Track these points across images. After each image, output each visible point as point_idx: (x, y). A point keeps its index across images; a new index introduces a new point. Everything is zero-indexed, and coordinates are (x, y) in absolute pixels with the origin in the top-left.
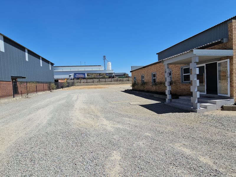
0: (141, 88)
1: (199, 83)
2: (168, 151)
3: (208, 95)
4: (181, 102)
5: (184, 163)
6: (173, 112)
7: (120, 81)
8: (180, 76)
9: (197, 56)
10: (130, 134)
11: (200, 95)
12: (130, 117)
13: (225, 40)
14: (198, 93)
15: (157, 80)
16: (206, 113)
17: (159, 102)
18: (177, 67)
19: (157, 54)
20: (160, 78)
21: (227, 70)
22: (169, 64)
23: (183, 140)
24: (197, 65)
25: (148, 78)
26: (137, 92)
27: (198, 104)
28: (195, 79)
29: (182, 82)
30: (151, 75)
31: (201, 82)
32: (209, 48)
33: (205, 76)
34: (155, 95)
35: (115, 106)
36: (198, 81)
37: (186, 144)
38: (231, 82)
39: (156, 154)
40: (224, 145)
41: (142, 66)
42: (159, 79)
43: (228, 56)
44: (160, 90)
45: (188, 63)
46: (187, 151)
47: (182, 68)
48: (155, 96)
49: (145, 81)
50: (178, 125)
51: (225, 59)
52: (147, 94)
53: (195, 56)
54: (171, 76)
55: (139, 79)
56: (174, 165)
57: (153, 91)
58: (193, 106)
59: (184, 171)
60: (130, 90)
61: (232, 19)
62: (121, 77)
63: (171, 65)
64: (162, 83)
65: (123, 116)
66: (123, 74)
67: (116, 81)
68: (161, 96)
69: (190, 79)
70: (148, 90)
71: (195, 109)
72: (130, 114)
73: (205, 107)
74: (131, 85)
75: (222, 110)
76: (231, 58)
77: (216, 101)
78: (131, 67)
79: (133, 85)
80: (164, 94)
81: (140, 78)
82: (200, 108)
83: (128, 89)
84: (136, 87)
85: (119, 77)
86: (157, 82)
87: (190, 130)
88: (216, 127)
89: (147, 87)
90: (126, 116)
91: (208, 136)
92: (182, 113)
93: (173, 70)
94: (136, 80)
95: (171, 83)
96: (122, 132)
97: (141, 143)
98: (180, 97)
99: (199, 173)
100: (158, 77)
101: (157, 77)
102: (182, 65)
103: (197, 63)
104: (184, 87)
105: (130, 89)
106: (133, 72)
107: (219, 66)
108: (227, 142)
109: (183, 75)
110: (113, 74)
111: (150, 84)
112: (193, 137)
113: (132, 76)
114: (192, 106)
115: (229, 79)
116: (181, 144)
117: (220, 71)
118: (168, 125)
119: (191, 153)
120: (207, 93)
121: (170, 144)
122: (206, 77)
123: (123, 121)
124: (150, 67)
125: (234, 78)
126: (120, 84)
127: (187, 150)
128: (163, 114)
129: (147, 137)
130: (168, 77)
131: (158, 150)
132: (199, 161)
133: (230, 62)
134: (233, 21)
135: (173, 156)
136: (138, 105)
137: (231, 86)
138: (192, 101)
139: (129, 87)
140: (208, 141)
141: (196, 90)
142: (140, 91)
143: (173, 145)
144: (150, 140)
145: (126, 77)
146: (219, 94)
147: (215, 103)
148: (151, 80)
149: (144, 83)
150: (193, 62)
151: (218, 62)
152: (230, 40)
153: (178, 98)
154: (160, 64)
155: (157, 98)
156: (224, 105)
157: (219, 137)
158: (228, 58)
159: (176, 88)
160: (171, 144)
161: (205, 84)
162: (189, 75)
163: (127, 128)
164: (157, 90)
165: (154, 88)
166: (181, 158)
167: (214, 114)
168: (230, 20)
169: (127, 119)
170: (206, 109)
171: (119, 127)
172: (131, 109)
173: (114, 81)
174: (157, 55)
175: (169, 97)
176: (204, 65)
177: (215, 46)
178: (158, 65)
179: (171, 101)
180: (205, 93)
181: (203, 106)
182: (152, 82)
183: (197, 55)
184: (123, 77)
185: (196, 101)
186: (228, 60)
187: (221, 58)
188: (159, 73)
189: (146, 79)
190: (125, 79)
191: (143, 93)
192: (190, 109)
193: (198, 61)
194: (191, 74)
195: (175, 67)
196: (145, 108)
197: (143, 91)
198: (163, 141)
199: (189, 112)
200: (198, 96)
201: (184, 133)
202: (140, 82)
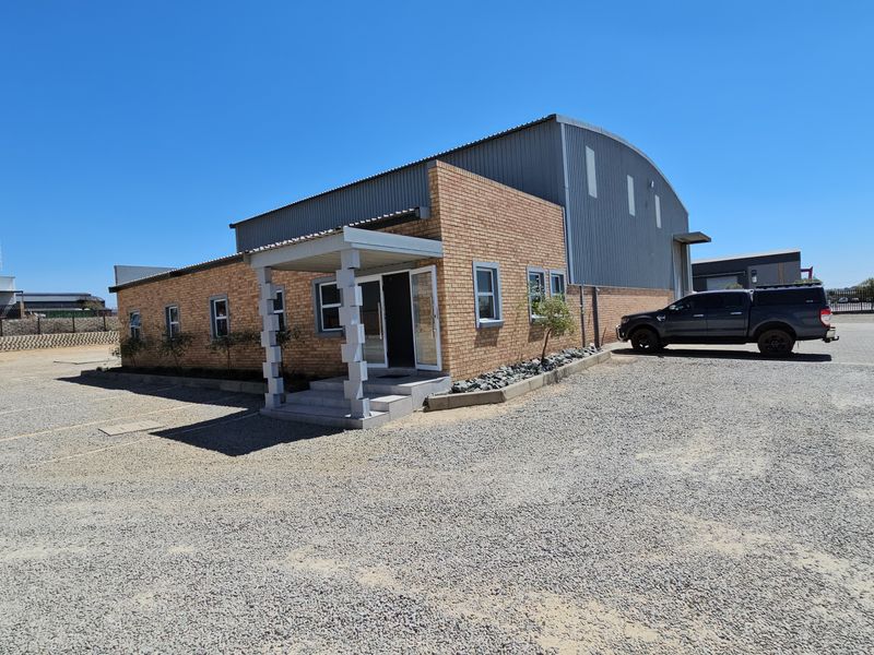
0: (167, 359)
1: (366, 334)
2: (260, 591)
3: (393, 369)
4: (318, 400)
5: (312, 614)
6: (286, 440)
7: (59, 331)
8: (313, 312)
9: (356, 249)
10: (93, 574)
11: (370, 371)
12: (95, 496)
13: (423, 213)
14: (364, 366)
15: (232, 327)
16: (388, 427)
17: (240, 410)
18: (301, 279)
19: (232, 226)
20: (244, 319)
21: (431, 294)
22: (273, 268)
23: (316, 531)
24: (356, 276)
25: (195, 318)
26: (148, 378)
27: (365, 401)
28: (353, 323)
29: (320, 331)
30: (209, 306)
31: (371, 330)
32: (388, 229)
33: (383, 312)
34: (229, 386)
35: (14, 457)
36: (361, 328)
37: (324, 542)
38: (441, 328)
39: (211, 620)
40: (423, 513)
41: (167, 269)
42: (238, 322)
43: (432, 258)
44: (247, 364)
45: (332, 269)
46: (325, 568)
47: (317, 285)
48: (226, 389)
49: (183, 330)
50: (303, 481)
51: (425, 265)
52: (192, 382)
53: (350, 248)
54: (281, 311)
55: (155, 321)
56: (279, 634)
57: (219, 366)
58: (350, 408)
59: (310, 643)
60: (113, 370)
61: (435, 158)
62: (64, 314)
63: (282, 273)
64: (251, 337)
65: (62, 496)
66: (74, 299)
67: (31, 332)
68: (249, 387)
69: (338, 323)
70: (196, 366)
71: (357, 419)
72: (101, 478)
73: (385, 409)
74: (116, 346)
75: (425, 411)
76: (437, 262)
77: (410, 387)
78: (115, 267)
79: (128, 348)
80: (256, 376)
81: (160, 319)
82: (372, 413)
83: (99, 369)
84: (140, 357)
85: (53, 314)
86: (234, 334)
87: (338, 490)
88: (410, 464)
89: (190, 356)
90: (81, 493)
91: (388, 498)
92: (318, 439)
93: (289, 291)
94: (140, 324)
95: (281, 338)
96: (48, 575)
97: (144, 600)
98: (313, 384)
99: (356, 625)
100: (238, 316)
101: (230, 315)
102: (315, 274)
103: (358, 272)
104: (326, 348)
105: (110, 366)
106: (124, 292)
107: (414, 283)
108: (432, 501)
109: (323, 307)
110: (14, 300)
111: (205, 341)
112: (345, 512)
113: (121, 309)
114: (349, 410)
115: (437, 321)
116: (309, 548)
117: (417, 298)
118: (266, 492)
119: (336, 569)
120: (390, 365)
121: (267, 563)
122: (386, 314)
123: (58, 520)
124: (201, 274)
125: (448, 320)
126: (55, 344)
127: (325, 563)
128: (252, 453)
129: (176, 563)
130: (270, 314)
131: (220, 603)
132: (359, 588)
133: (438, 274)
134: (438, 163)
135: (278, 603)
136: (145, 433)
137: (444, 341)
138: (347, 395)
139: (105, 355)
140: (388, 513)
141: (358, 355)
142: (160, 371)
143: (282, 561)
144: (188, 569)
145: (93, 313)
146: (418, 367)
147: (407, 394)
148: (207, 326)
149: (176, 339)
150: (345, 266)
151: (412, 272)
152: (434, 214)
153: (308, 388)
154: (242, 266)
155: (232, 393)
156: (431, 397)
157: (414, 494)
158: (430, 264)
159: (302, 353)
160: (273, 563)
161: (383, 337)
162: (337, 308)
163: (76, 550)
164: (235, 364)
165: (221, 358)
166: (302, 600)
167: (408, 425)
168: (432, 159)
169: (80, 506)
170: (386, 415)
171: (28, 556)
172: (109, 454)
173: (21, 332)
174: (234, 230)
175: (274, 386)
176: (378, 277)
177: (403, 225)
178: (233, 267)
179: (283, 401)
180: (385, 365)
181: (378, 407)
182: (212, 334)
183: (354, 246)
184: (74, 315)
185: (360, 394)
186: (433, 268)
187: (417, 262)
188: (240, 299)
189: (186, 322)
190: (82, 322)
191: (175, 380)
192: (341, 421)
193: (358, 266)
194: (342, 305)
195: (297, 281)
196: (178, 442)
197: (176, 371)
198: (242, 557)
199: (340, 430)
200: (364, 377)
201: (319, 507)
202: (158, 334)
